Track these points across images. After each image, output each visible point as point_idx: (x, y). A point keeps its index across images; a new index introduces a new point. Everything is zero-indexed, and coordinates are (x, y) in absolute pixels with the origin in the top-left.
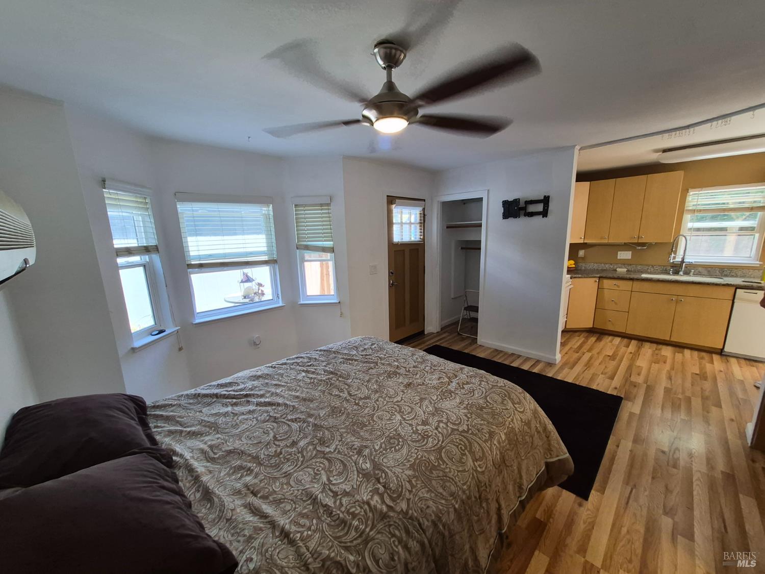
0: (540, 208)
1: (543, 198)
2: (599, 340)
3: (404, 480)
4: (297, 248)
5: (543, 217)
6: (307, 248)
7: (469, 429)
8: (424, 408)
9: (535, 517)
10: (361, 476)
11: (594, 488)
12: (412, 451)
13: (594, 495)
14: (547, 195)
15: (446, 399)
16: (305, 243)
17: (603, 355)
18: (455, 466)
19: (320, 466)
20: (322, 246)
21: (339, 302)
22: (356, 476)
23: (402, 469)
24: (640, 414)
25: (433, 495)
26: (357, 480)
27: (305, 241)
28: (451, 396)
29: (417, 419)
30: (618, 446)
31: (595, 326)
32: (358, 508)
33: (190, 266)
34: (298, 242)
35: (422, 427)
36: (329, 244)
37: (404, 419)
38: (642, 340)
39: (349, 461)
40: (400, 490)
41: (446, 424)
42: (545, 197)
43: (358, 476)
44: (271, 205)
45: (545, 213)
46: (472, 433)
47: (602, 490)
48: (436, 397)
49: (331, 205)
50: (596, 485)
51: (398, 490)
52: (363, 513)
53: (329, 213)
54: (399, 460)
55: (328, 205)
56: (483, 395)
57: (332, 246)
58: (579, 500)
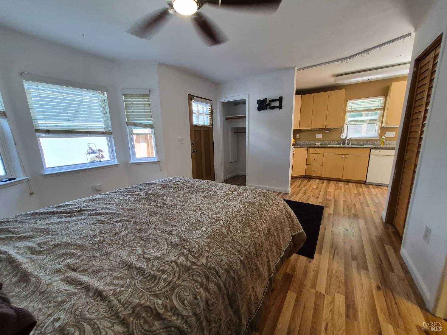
0: (277, 104)
1: (279, 98)
2: (309, 181)
3: (204, 245)
4: (127, 125)
5: (279, 109)
6: (134, 124)
7: (246, 214)
8: (217, 206)
9: (286, 273)
10: (170, 246)
11: (316, 252)
12: (209, 228)
13: (316, 255)
14: (281, 96)
15: (230, 201)
16: (133, 121)
17: (312, 188)
18: (239, 234)
19: (137, 245)
20: (145, 123)
21: (159, 161)
22: (166, 247)
23: (202, 239)
24: (333, 213)
25: (225, 252)
26: (167, 249)
27: (133, 120)
28: (234, 199)
29: (212, 212)
30: (325, 230)
31: (306, 175)
32: (167, 266)
33: (38, 131)
34: (127, 121)
35: (216, 215)
36: (151, 122)
37: (203, 213)
38: (329, 180)
39: (161, 239)
40: (201, 251)
41: (232, 212)
42: (280, 97)
43: (168, 247)
44: (106, 93)
45: (280, 107)
46: (249, 216)
47: (320, 253)
48: (224, 201)
49: (151, 95)
50: (317, 251)
51: (199, 251)
52: (171, 269)
53: (149, 101)
54: (200, 235)
55: (148, 95)
56: (254, 197)
57: (152, 124)
58: (309, 259)
